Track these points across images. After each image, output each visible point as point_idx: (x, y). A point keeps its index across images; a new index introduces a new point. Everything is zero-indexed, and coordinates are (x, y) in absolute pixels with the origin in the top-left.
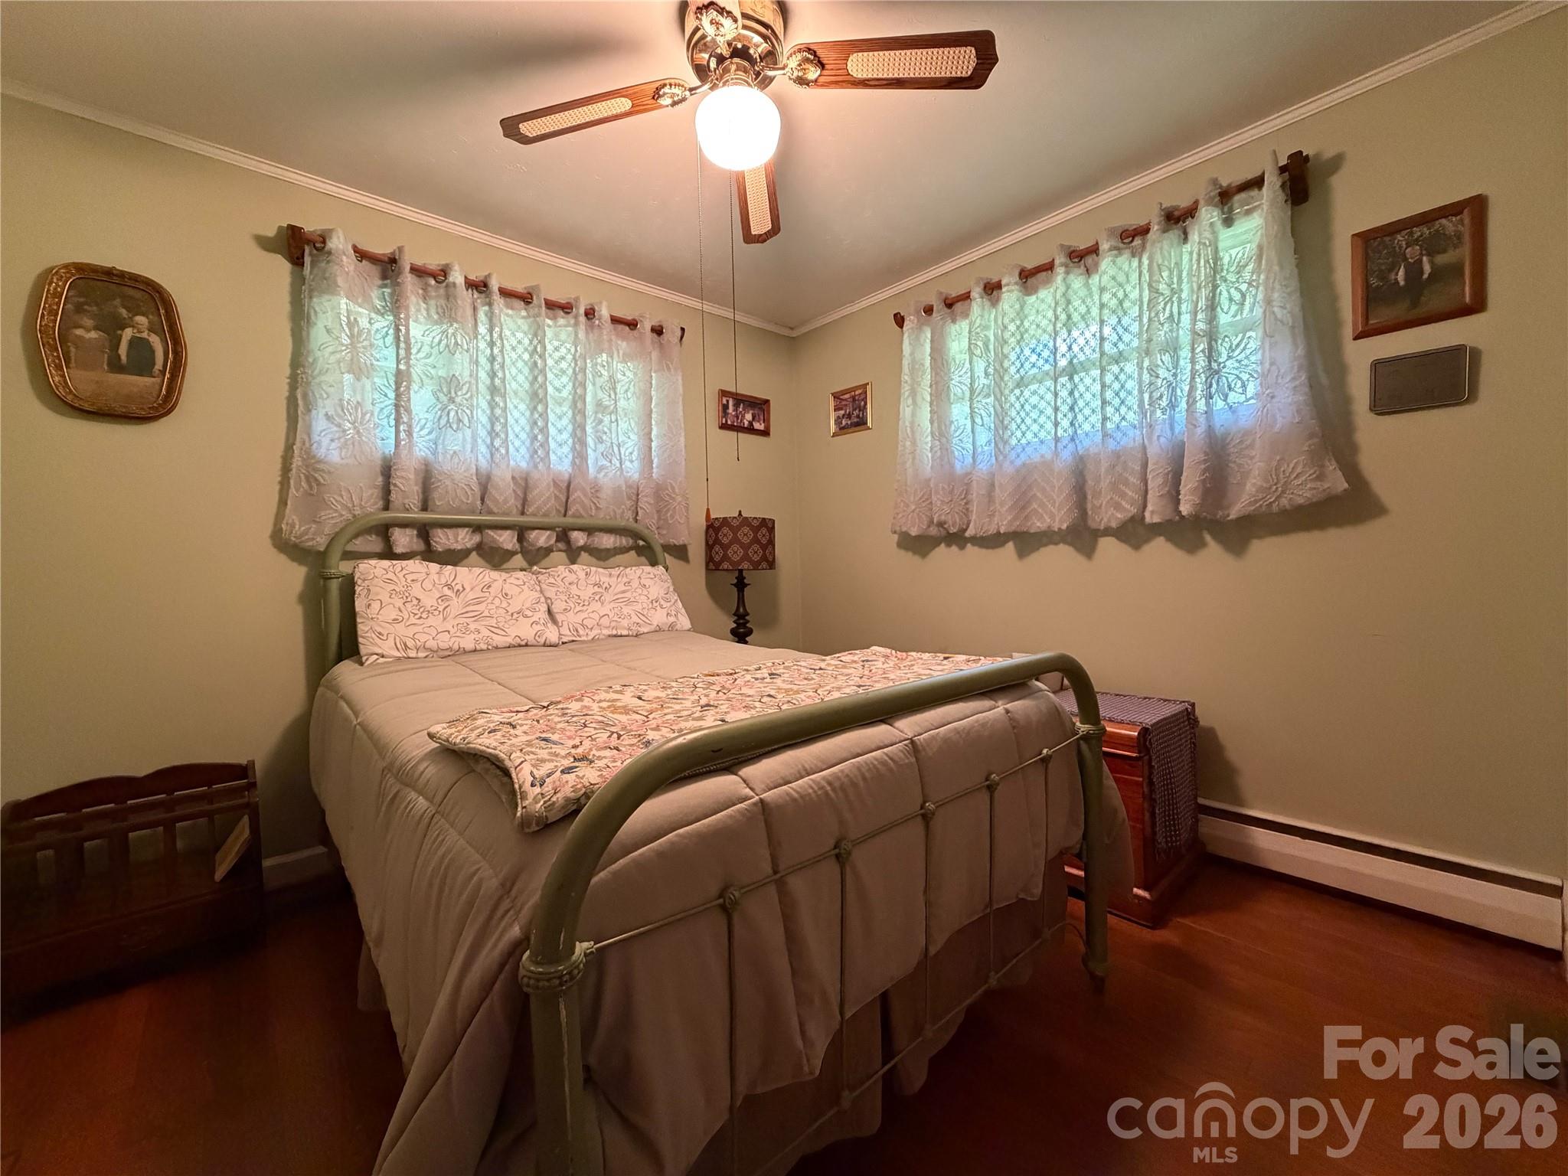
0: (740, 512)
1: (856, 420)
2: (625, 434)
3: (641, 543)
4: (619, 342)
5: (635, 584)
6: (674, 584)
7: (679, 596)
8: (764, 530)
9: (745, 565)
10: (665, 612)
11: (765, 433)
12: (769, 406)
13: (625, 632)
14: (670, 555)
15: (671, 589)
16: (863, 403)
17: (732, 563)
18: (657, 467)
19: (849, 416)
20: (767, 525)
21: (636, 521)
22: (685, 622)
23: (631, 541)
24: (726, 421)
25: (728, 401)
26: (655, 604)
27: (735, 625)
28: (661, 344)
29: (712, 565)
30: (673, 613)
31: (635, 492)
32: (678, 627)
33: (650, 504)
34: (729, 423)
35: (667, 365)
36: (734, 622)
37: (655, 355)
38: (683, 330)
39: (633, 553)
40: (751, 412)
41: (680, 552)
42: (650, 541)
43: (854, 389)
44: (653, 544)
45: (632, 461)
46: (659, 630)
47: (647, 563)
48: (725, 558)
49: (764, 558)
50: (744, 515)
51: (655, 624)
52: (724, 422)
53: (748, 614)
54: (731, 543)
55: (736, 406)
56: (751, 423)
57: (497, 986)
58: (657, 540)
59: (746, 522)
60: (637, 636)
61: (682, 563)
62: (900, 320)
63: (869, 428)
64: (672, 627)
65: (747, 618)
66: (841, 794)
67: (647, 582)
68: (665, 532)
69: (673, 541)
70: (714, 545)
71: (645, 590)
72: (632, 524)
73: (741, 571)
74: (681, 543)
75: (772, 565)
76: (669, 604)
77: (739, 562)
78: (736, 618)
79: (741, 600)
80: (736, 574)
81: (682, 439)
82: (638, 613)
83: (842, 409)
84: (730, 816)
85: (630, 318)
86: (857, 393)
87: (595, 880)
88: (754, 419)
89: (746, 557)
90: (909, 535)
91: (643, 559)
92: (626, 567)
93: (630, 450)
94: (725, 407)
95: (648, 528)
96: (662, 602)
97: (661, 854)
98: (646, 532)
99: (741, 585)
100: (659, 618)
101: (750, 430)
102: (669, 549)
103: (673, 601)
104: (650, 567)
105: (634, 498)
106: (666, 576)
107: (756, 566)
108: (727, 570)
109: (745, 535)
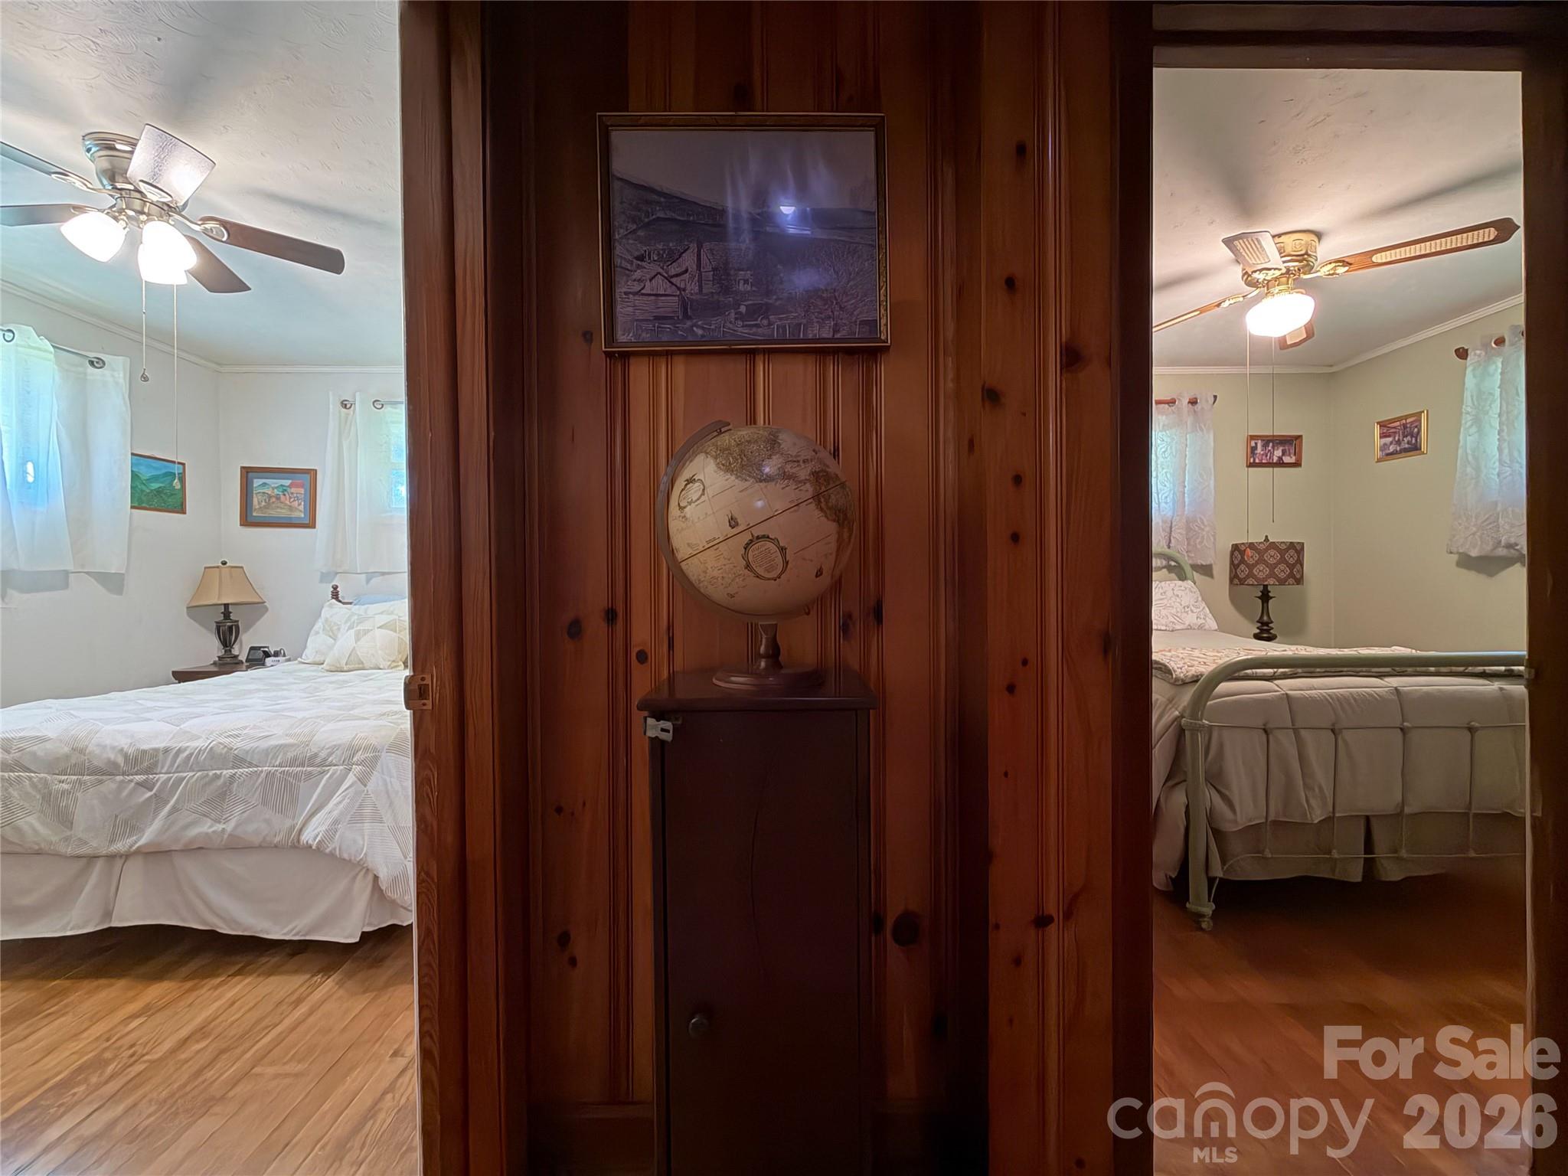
0: (1267, 537)
1: (1407, 446)
2: (1162, 483)
3: (1173, 563)
4: (1160, 417)
5: (1170, 593)
6: (1201, 595)
7: (1206, 604)
8: (1292, 552)
9: (1271, 581)
10: (1195, 615)
11: (1297, 464)
12: (1301, 442)
13: (1163, 628)
14: (1197, 572)
15: (1200, 599)
16: (1416, 430)
17: (1257, 579)
18: (1188, 505)
19: (1399, 442)
20: (1297, 549)
21: (1169, 547)
22: (1212, 624)
23: (1164, 563)
24: (1254, 460)
25: (1256, 444)
26: (1187, 610)
27: (1258, 631)
28: (1195, 411)
29: (1235, 579)
30: (1202, 617)
31: (1169, 525)
32: (1207, 627)
33: (1181, 534)
34: (1257, 461)
35: (1200, 427)
36: (1258, 628)
37: (1190, 420)
38: (1215, 397)
39: (1165, 570)
40: (1281, 448)
41: (1206, 570)
42: (1180, 562)
43: (1406, 417)
44: (1183, 564)
45: (1166, 503)
46: (1190, 628)
47: (1177, 578)
48: (1251, 575)
49: (1291, 575)
50: (1271, 541)
51: (1187, 623)
52: (1252, 460)
53: (1272, 622)
54: (1257, 563)
55: (1265, 446)
56: (1280, 458)
57: (1170, 730)
58: (1186, 562)
59: (1273, 546)
60: (1172, 631)
61: (1207, 578)
62: (1462, 354)
63: (1423, 453)
64: (1201, 627)
65: (1270, 625)
66: (1337, 703)
67: (1180, 593)
68: (1193, 555)
69: (1200, 562)
70: (1238, 565)
71: (1178, 600)
72: (1166, 550)
73: (1266, 587)
74: (1208, 563)
75: (1299, 581)
76: (1198, 610)
77: (1265, 579)
78: (1259, 625)
79: (1265, 609)
80: (1262, 588)
81: (1212, 482)
82: (1173, 615)
83: (1389, 436)
84: (1269, 696)
85: (1169, 398)
86: (1408, 421)
87: (1209, 703)
88: (1283, 454)
89: (1272, 575)
90: (1470, 556)
91: (1173, 575)
92: (1161, 582)
93: (1166, 495)
94: (1254, 449)
95: (1179, 552)
96: (1192, 608)
97: (1235, 701)
98: (1177, 555)
99: (1265, 597)
100: (1191, 619)
101: (1281, 464)
102: (1195, 567)
103: (1201, 608)
104: (1180, 582)
105: (1168, 530)
106: (1195, 589)
107: (1282, 582)
108: (1252, 585)
109: (1272, 557)
